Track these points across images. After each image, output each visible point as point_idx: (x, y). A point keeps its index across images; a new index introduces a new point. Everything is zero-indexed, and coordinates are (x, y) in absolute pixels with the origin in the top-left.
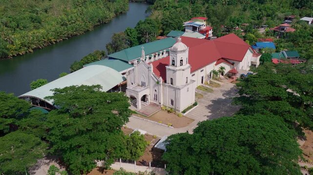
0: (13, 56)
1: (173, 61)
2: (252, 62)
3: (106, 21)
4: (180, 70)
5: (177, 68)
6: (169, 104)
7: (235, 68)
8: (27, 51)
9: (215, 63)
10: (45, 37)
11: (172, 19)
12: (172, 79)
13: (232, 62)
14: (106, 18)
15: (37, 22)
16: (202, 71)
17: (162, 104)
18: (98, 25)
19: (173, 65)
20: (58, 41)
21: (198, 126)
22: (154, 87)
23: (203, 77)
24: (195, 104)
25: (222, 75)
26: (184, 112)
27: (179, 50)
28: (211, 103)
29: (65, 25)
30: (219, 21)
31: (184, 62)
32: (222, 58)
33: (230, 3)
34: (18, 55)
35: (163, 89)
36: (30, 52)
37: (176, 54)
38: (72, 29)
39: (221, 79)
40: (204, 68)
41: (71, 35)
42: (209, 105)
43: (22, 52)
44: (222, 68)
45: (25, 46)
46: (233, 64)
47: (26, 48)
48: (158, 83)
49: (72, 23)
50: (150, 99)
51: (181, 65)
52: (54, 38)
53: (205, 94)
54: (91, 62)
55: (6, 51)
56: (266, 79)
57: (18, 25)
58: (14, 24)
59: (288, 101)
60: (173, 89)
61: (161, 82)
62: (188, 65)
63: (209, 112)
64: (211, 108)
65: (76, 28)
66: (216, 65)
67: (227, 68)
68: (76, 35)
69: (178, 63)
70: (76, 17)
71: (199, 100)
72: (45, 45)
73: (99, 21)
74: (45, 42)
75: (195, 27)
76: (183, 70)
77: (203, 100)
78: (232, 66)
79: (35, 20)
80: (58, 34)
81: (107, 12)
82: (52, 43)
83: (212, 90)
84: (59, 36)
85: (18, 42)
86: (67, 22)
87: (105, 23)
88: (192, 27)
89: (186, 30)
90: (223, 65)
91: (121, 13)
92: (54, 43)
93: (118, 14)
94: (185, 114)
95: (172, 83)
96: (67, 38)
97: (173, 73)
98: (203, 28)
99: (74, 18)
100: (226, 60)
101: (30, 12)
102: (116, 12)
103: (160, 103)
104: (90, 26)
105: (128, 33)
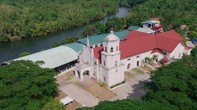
0: (34, 36)
1: (106, 48)
2: (183, 53)
3: (100, 18)
4: (110, 55)
5: (108, 54)
6: (102, 80)
7: (167, 57)
8: (43, 34)
9: (151, 51)
10: (56, 26)
11: (134, 18)
12: (104, 61)
13: (164, 52)
14: (100, 16)
15: (55, 17)
16: (137, 57)
17: (98, 79)
18: (93, 20)
19: (106, 51)
20: (64, 29)
21: (98, 104)
22: (93, 66)
23: (138, 62)
24: (123, 82)
25: (157, 61)
26: (112, 87)
27: (109, 40)
28: (137, 83)
29: (71, 19)
30: (166, 20)
31: (115, 49)
32: (157, 49)
33: (187, 9)
34: (37, 36)
35: (99, 68)
36: (45, 34)
37: (108, 43)
38: (75, 22)
39: (155, 64)
40: (140, 55)
41: (74, 26)
42: (135, 85)
43: (40, 34)
44: (155, 56)
45: (43, 31)
46: (165, 54)
47: (42, 32)
48: (95, 63)
49: (76, 18)
50: (91, 74)
51: (112, 51)
52: (62, 27)
53: (136, 75)
54: (65, 44)
55: (30, 33)
56: (174, 71)
57: (43, 18)
58: (41, 17)
59: (187, 94)
60: (104, 69)
61: (98, 63)
62: (119, 52)
63: (133, 91)
64: (135, 87)
65: (77, 22)
66: (151, 53)
67: (160, 57)
68: (77, 26)
69: (109, 50)
70: (79, 14)
71: (129, 79)
72: (55, 31)
73: (95, 18)
74: (55, 29)
75: (150, 24)
76: (112, 56)
77: (132, 79)
78: (164, 55)
79: (54, 15)
80: (65, 25)
81: (101, 13)
82: (60, 30)
83: (143, 73)
84: (65, 26)
85: (38, 28)
86: (73, 18)
87: (98, 19)
88: (147, 25)
89: (143, 26)
90: (156, 54)
91: (112, 13)
92: (61, 30)
93: (110, 14)
94: (112, 89)
95: (104, 65)
96: (70, 28)
97: (105, 57)
98: (157, 25)
99: (78, 15)
100: (160, 50)
101: (54, 11)
102: (108, 13)
103: (97, 78)
104: (88, 21)
105: (96, 26)
